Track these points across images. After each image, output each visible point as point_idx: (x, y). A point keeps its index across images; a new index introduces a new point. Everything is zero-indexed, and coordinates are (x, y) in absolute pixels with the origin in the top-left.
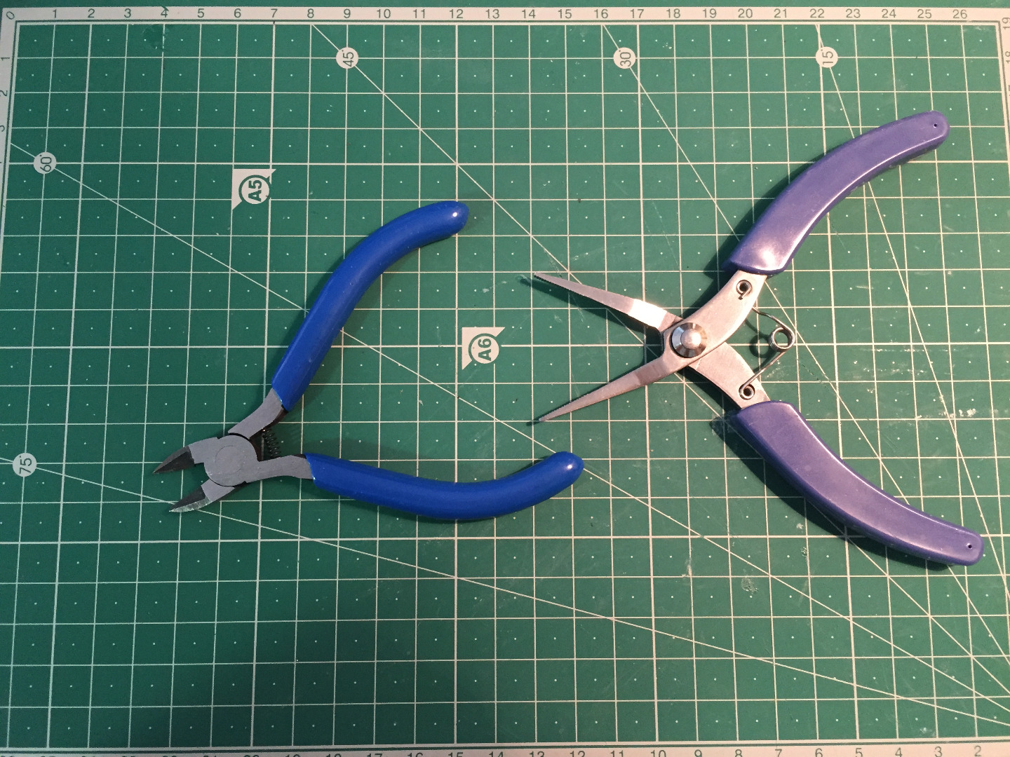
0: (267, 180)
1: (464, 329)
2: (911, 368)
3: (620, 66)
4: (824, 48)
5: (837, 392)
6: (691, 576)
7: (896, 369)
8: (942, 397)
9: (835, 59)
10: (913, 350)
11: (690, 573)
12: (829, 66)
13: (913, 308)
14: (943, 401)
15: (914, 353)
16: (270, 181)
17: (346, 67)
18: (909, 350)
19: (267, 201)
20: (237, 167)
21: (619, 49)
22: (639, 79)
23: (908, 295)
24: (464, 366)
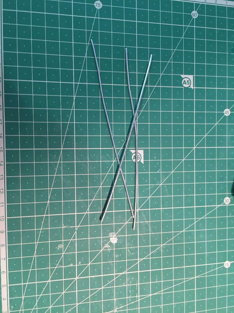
0: (189, 86)
1: (143, 150)
3: (225, 199)
4: (230, 263)
6: (63, 227)
8: (122, 307)
9: (227, 267)
11: (64, 227)
12: (225, 265)
13: (150, 296)
16: (189, 87)
17: (224, 112)
19: (183, 86)
20: (194, 76)
21: (230, 199)
22: (221, 205)
23: (154, 294)
24: (131, 151)
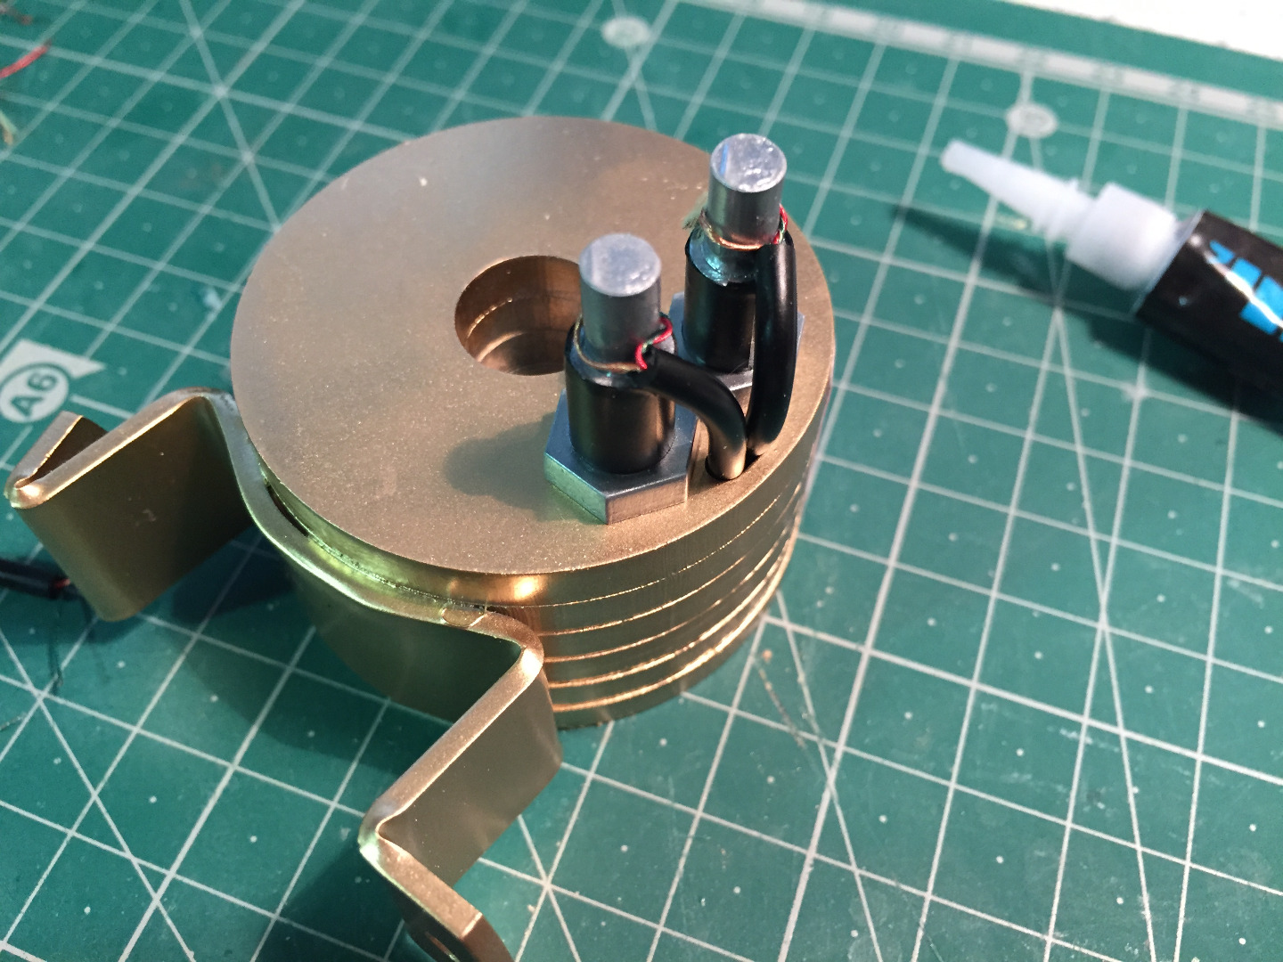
2: (1069, 785)
5: (832, 774)
7: (1021, 771)
10: (1084, 739)
14: (1147, 914)
15: (1087, 746)
18: (1073, 735)
